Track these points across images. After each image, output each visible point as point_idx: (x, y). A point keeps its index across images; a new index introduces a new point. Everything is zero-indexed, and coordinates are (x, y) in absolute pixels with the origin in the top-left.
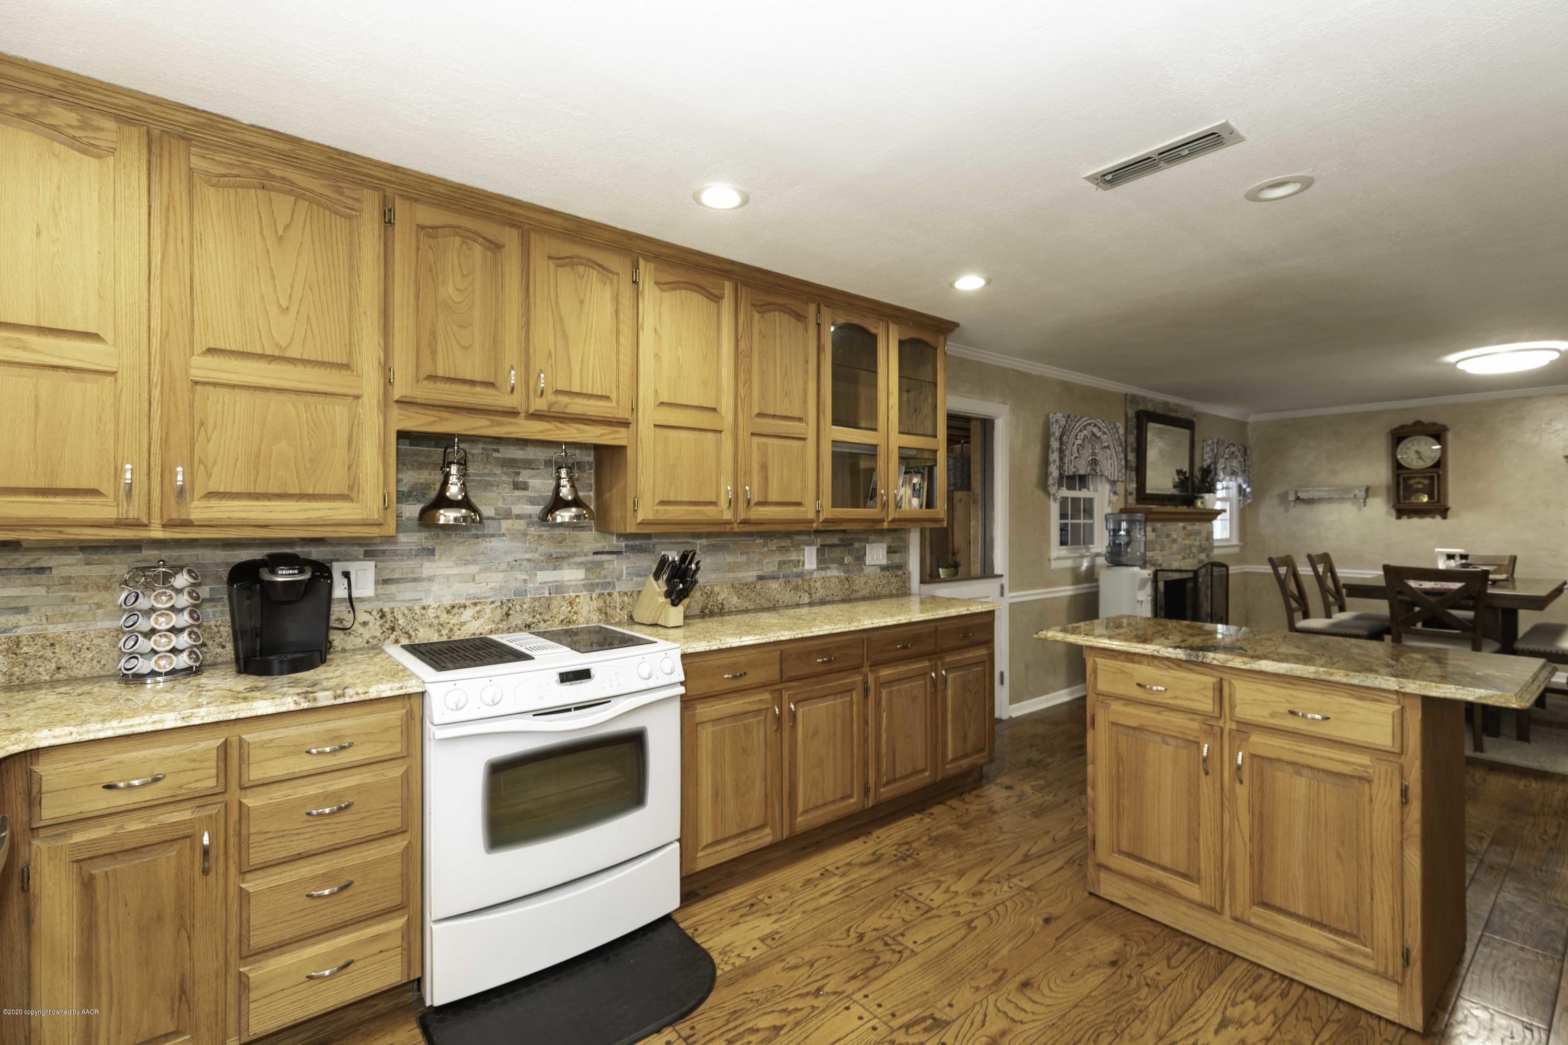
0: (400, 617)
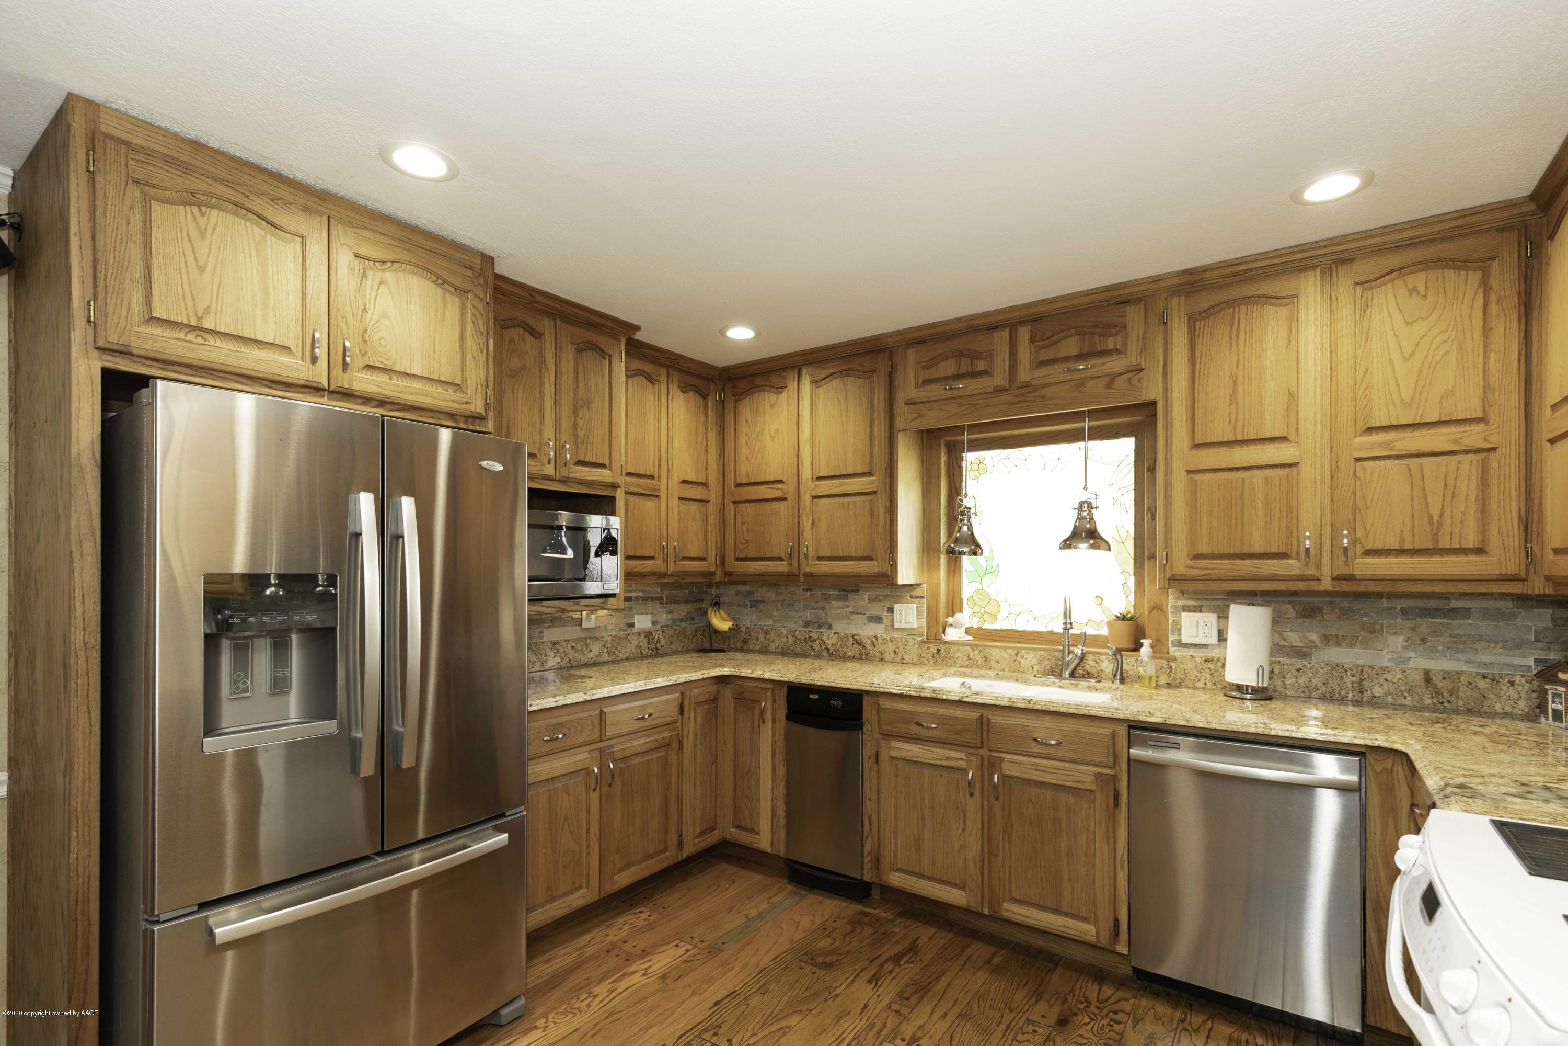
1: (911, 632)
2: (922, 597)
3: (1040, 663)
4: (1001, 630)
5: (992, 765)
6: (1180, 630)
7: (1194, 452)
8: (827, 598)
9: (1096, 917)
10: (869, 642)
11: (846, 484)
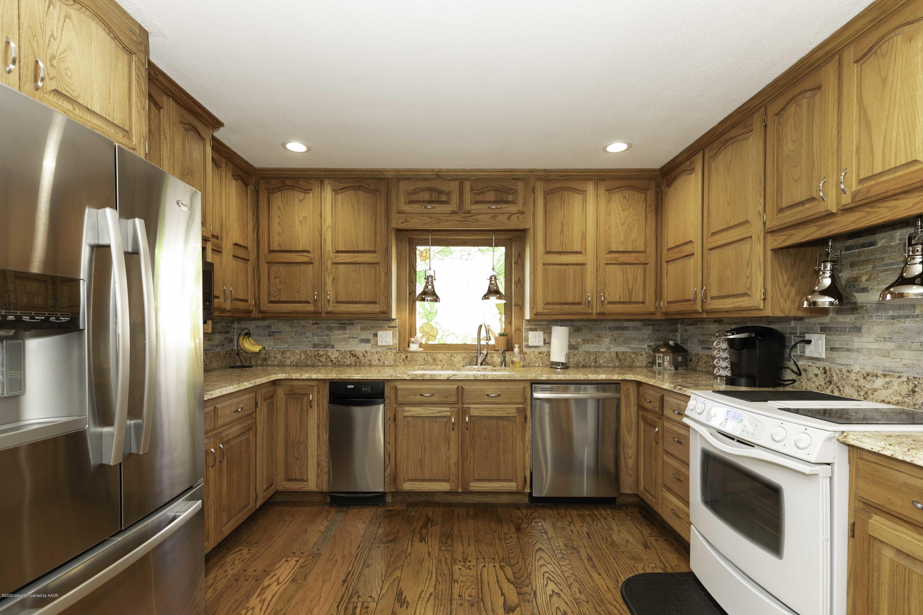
0: (834, 375)
1: (389, 348)
2: (396, 327)
3: (463, 360)
4: (439, 344)
5: (465, 412)
6: (528, 339)
7: (546, 255)
8: (330, 329)
9: (516, 478)
10: (361, 355)
11: (358, 257)
